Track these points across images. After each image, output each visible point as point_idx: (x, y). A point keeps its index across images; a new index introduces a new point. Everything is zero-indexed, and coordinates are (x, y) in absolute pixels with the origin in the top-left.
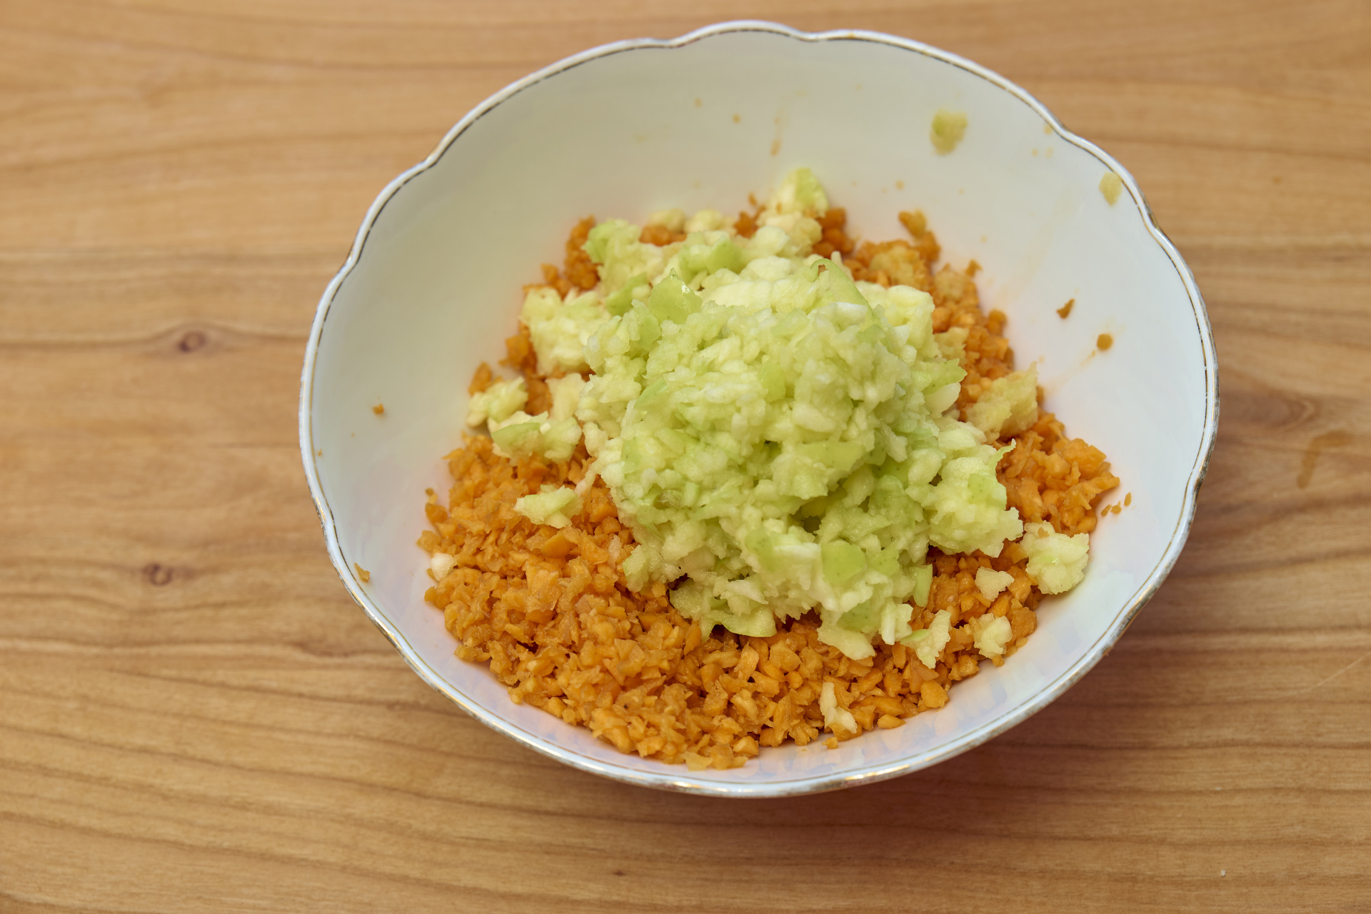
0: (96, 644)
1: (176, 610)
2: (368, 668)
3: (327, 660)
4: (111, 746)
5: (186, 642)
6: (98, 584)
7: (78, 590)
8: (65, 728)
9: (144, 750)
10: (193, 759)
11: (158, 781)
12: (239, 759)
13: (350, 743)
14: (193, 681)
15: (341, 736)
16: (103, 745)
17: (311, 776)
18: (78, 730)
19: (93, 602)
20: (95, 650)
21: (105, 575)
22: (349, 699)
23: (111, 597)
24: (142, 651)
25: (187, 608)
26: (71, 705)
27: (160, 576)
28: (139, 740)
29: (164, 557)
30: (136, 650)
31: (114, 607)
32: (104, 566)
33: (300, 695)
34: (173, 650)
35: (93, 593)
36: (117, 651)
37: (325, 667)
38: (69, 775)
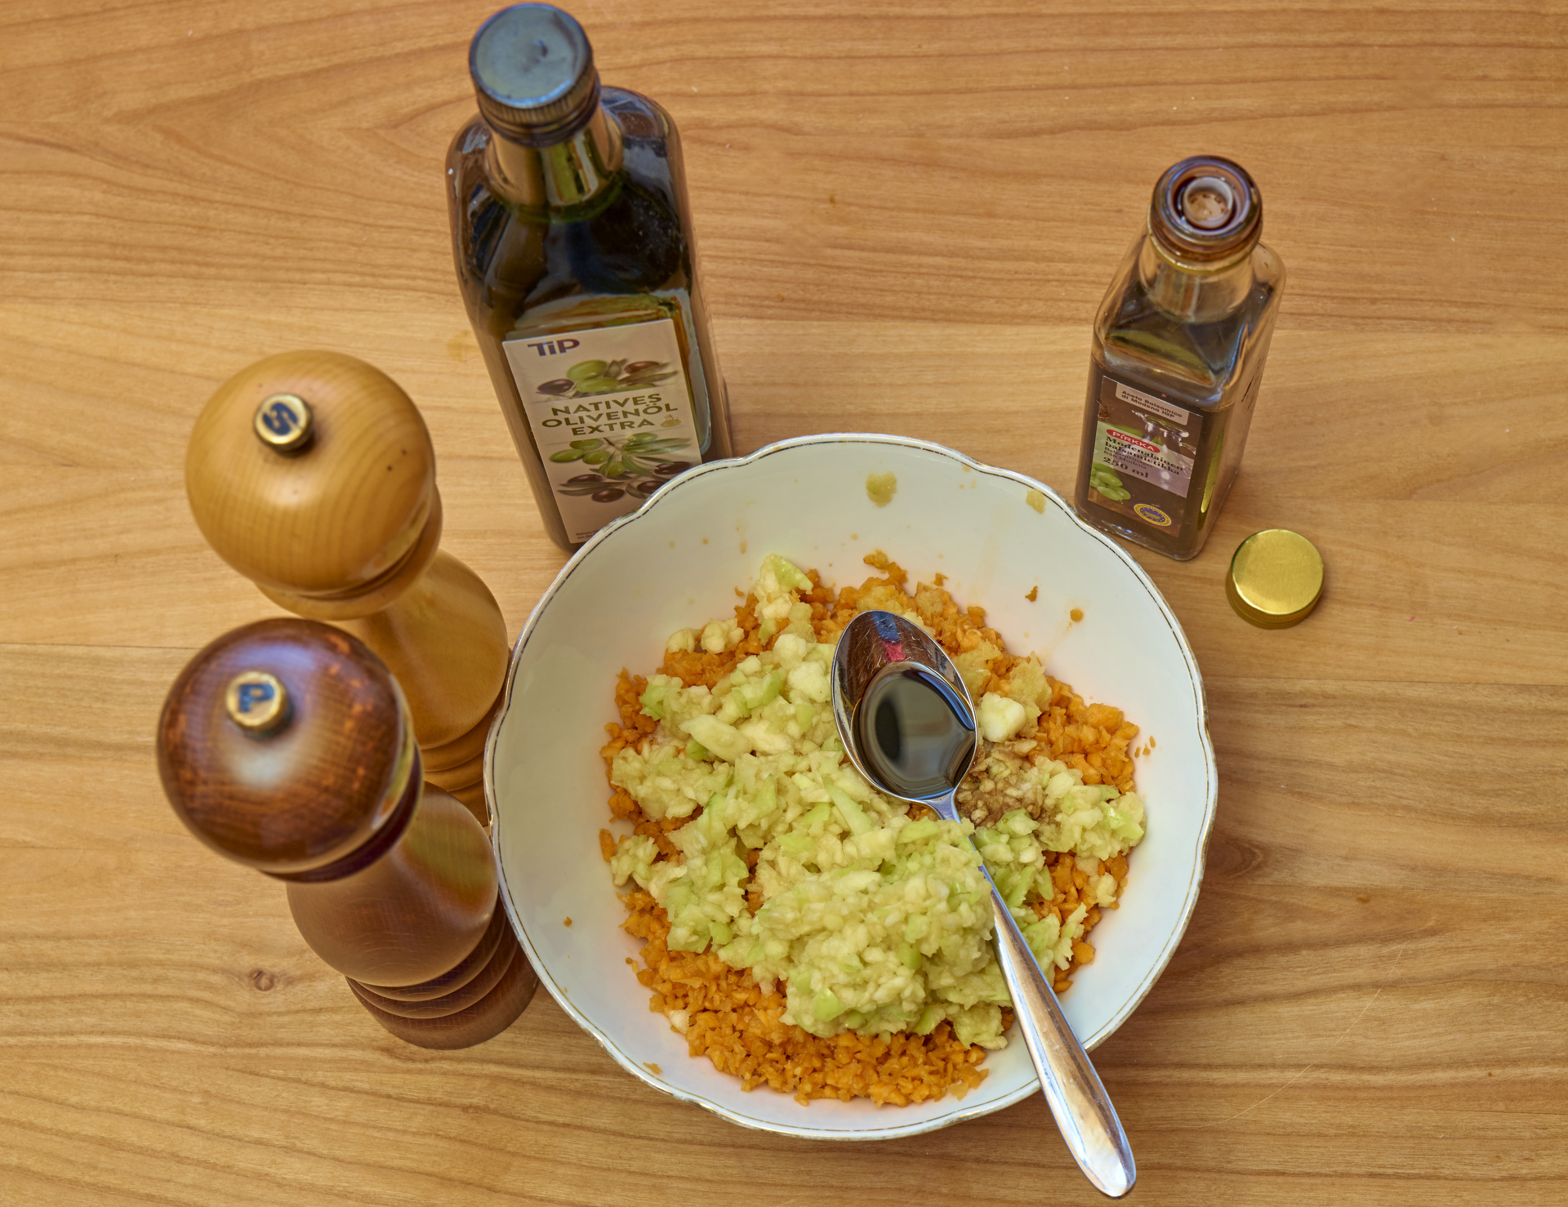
0: (212, 1044)
1: (280, 1014)
2: (445, 1074)
3: (411, 1065)
4: (230, 1137)
5: (289, 1044)
6: (210, 987)
7: (193, 993)
8: (192, 1121)
9: (259, 1142)
10: (301, 1151)
11: (272, 1171)
12: (339, 1153)
13: (430, 1141)
14: (298, 1081)
15: (425, 1135)
16: (224, 1137)
17: (400, 1169)
18: (202, 1123)
19: (208, 1004)
20: (212, 1050)
21: (216, 979)
22: (430, 1102)
23: (222, 1000)
24: (253, 1051)
25: (289, 1012)
26: (196, 1099)
27: (264, 982)
28: (256, 1134)
29: (266, 963)
30: (247, 1051)
31: (226, 1009)
32: (215, 971)
33: (389, 1097)
34: (279, 1051)
35: (207, 995)
36: (230, 1050)
37: (409, 1071)
38: (198, 1163)
